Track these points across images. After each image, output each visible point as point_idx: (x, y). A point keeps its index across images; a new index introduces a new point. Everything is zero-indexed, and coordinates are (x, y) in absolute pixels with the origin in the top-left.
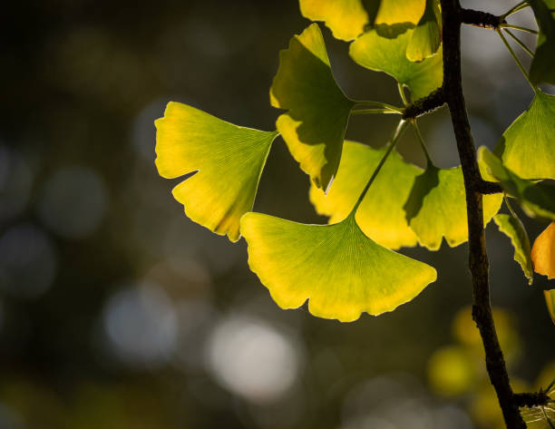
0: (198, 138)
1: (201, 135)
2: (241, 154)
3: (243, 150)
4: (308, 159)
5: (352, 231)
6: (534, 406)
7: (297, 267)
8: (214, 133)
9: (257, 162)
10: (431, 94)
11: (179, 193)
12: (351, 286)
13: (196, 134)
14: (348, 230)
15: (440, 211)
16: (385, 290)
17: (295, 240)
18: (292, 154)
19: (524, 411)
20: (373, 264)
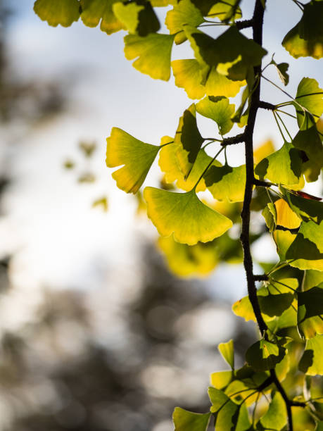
2: (145, 157)
5: (193, 197)
6: (261, 281)
7: (168, 215)
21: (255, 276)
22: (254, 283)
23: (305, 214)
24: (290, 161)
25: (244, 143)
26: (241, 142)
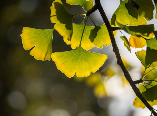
0: (33, 37)
1: (33, 35)
2: (45, 38)
3: (46, 36)
4: (65, 34)
5: (81, 50)
6: (139, 83)
7: (70, 64)
8: (37, 34)
9: (50, 39)
10: (93, 8)
11: (32, 53)
12: (85, 65)
13: (32, 36)
14: (80, 50)
15: (101, 38)
16: (95, 64)
17: (67, 57)
18: (60, 34)
19: (137, 85)
20: (90, 58)
21: (134, 82)
22: (136, 86)
23: (138, 34)
24: (127, 10)
25: (98, 10)
26: (96, 10)
